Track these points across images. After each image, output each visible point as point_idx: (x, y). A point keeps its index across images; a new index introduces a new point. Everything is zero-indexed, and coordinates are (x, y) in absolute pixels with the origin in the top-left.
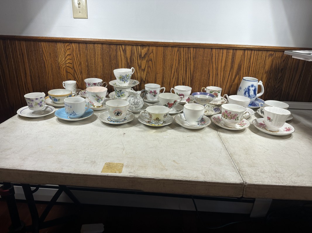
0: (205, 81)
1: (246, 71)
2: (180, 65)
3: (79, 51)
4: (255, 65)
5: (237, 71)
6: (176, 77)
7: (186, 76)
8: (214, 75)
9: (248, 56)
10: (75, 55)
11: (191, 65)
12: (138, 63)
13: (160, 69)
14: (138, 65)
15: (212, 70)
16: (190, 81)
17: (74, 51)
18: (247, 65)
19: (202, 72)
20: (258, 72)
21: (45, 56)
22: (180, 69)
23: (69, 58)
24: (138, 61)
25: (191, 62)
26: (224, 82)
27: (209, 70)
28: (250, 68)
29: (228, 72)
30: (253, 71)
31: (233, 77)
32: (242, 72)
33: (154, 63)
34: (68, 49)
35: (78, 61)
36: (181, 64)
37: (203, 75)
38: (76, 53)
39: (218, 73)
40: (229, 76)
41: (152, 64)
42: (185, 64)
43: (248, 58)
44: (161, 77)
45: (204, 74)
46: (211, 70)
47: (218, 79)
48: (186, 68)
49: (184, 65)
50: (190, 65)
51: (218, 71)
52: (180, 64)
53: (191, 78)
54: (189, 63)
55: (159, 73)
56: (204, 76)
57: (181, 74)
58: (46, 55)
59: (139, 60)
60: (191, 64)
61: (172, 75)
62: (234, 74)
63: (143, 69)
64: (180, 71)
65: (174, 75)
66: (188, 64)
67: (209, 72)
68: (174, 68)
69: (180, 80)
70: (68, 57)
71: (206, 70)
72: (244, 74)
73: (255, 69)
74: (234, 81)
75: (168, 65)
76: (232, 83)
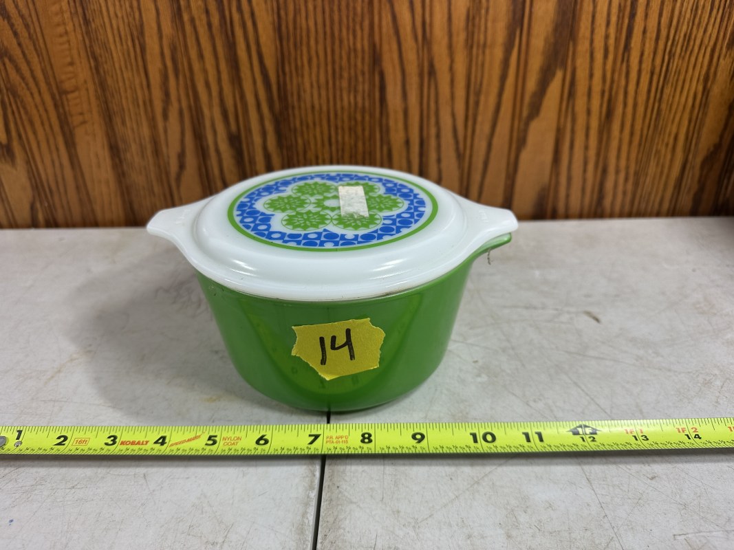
0: (359, 118)
1: (612, 41)
2: (188, 28)
5: (552, 40)
7: (242, 96)
8: (413, 80)
13: (72, 64)
15: (395, 46)
16: (269, 127)
19: (333, 62)
20: (688, 38)
22: (193, 53)
26: (480, 119)
27: (373, 46)
28: (633, 15)
29: (499, 53)
30: (652, 34)
31: (532, 84)
32: (583, 46)
33: (27, 26)
36: (192, 20)
37: (345, 84)
39: (432, 66)
40: (503, 78)
41: (15, 34)
42: (216, 20)
44: (95, 110)
45: (345, 75)
46: (385, 47)
47: (437, 102)
48: (231, 46)
49: (210, 25)
50: (249, 24)
52: (186, 17)
53: (271, 107)
55: (76, 89)
56: (353, 89)
57: (208, 86)
61: (157, 94)
62: (536, 63)
64: (196, 66)
65: (167, 94)
66: (236, 17)
67: (376, 59)
68: (157, 49)
69: (208, 123)
71: (359, 46)
72: (599, 56)
73: (665, 20)
74: (535, 109)
75: (116, 32)
76: (527, 124)
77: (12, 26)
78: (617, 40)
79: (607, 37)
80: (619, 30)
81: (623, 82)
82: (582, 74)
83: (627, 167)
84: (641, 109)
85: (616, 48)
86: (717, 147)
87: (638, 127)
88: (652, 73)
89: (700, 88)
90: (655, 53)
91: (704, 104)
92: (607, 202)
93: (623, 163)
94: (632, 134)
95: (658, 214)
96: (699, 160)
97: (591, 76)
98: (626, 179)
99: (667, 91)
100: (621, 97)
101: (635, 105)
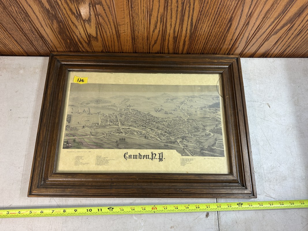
0: (219, 33)
2: (169, 11)
6: (161, 29)
7: (182, 28)
11: (193, 11)
12: (71, 10)
13: (124, 18)
14: (73, 13)
15: (239, 18)
22: (169, 17)
24: (68, 5)
25: (194, 5)
27: (231, 17)
29: (272, 20)
33: (109, 8)
36: (171, 9)
37: (218, 26)
39: (249, 22)
41: (104, 10)
42: (180, 9)
45: (219, 24)
46: (236, 17)
48: (183, 16)
49: (177, 11)
50: (191, 11)
51: (252, 18)
52: (169, 8)
54: (189, 7)
55: (124, 24)
57: (171, 25)
59: (70, 4)
60: (194, 8)
61: (152, 26)
63: (87, 19)
64: (169, 20)
65: (156, 26)
66: (187, 8)
67: (231, 20)
68: (156, 15)
71: (227, 17)
75: (142, 10)
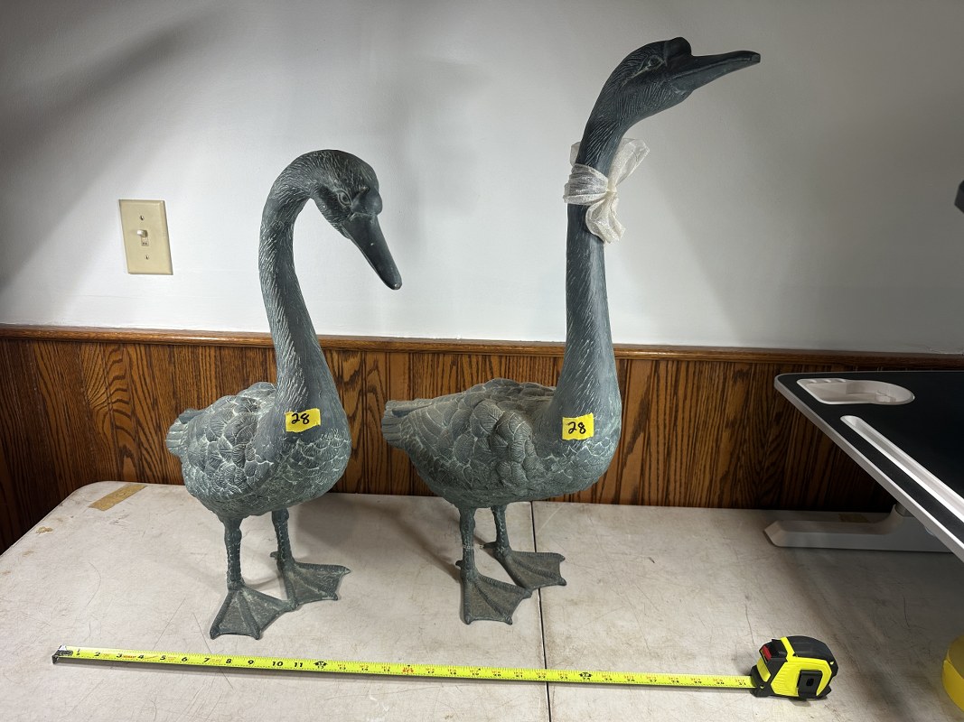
1: (667, 422)
3: (150, 365)
4: (694, 404)
9: (669, 378)
10: (136, 378)
17: (135, 368)
18: (668, 405)
20: (705, 422)
21: (45, 383)
23: (118, 387)
28: (677, 411)
30: (687, 419)
32: (653, 423)
34: (114, 362)
35: (147, 395)
38: (141, 373)
43: (669, 384)
58: (47, 379)
70: (117, 384)
72: (661, 428)
73: (692, 414)
74: (631, 449)
76: (627, 456)
77: (377, 397)
78: (670, 421)
79: (665, 420)
80: (670, 417)
81: (675, 440)
82: (653, 436)
83: (681, 480)
84: (685, 452)
85: (670, 424)
86: (728, 472)
87: (684, 460)
88: (689, 437)
89: (714, 445)
90: (689, 427)
91: (718, 452)
92: (671, 497)
93: (678, 478)
94: (681, 464)
95: (700, 506)
96: (719, 478)
97: (658, 436)
98: (680, 486)
99: (698, 445)
100: (674, 446)
101: (682, 451)
